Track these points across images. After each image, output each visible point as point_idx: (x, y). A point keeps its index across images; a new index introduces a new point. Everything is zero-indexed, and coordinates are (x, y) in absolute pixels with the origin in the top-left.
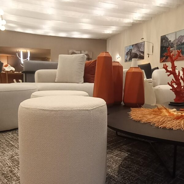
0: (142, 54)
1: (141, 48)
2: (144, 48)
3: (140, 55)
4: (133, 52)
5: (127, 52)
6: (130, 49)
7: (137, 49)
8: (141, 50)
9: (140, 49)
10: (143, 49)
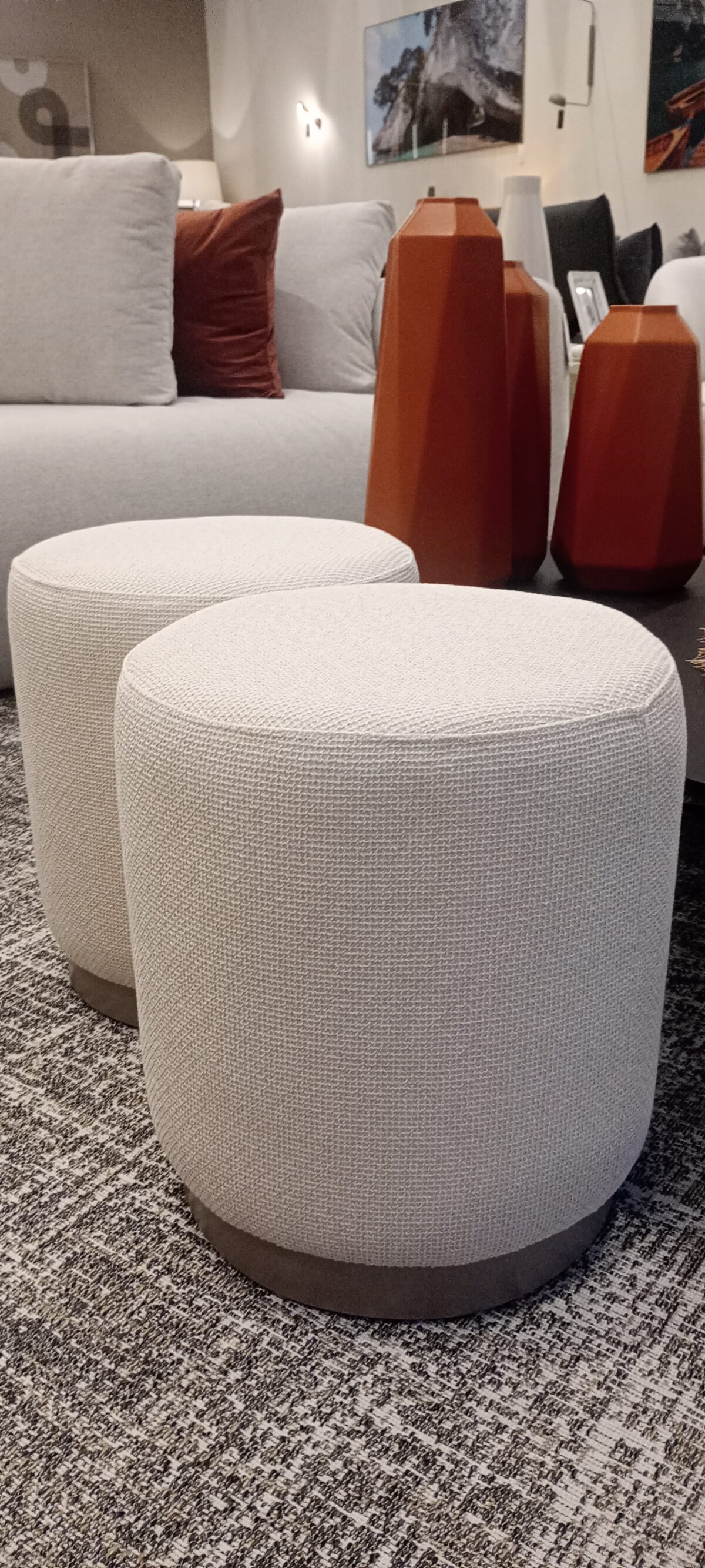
0: (504, 100)
1: (494, 42)
2: (522, 41)
3: (490, 102)
4: (434, 80)
5: (388, 71)
6: (407, 51)
7: (464, 52)
8: (494, 62)
9: (490, 51)
10: (514, 55)
